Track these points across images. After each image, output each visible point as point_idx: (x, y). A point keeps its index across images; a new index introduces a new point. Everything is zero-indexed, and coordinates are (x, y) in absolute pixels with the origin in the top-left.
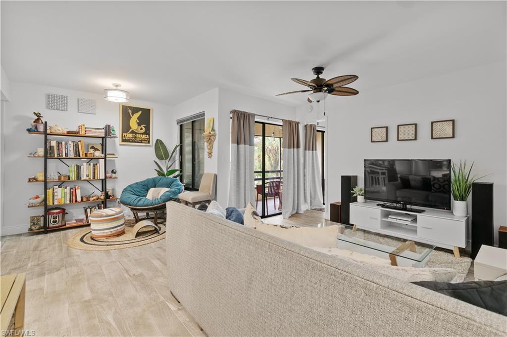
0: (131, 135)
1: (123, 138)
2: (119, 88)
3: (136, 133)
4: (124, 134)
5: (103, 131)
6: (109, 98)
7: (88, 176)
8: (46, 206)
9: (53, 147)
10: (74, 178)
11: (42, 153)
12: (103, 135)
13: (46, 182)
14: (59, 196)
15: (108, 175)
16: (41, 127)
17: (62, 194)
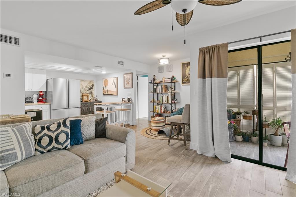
0: (186, 79)
1: (183, 81)
2: (165, 57)
4: (183, 79)
5: (170, 79)
6: (161, 63)
7: (166, 101)
8: (154, 112)
9: (155, 88)
10: (161, 102)
11: (153, 92)
12: (170, 81)
13: (154, 103)
14: (157, 109)
15: (173, 101)
16: (152, 81)
17: (158, 109)
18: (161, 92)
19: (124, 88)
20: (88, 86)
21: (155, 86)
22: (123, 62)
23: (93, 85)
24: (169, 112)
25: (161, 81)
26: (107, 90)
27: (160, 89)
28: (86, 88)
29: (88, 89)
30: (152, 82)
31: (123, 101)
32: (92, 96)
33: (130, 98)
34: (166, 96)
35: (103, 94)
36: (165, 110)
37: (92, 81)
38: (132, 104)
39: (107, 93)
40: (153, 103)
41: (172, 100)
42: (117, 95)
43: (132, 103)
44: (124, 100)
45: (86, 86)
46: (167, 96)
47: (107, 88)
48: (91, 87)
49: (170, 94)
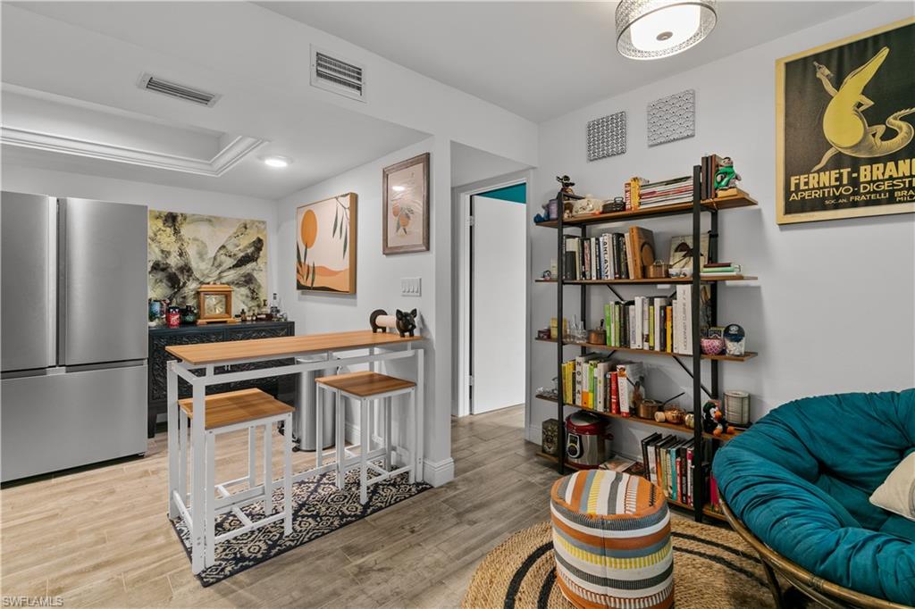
0: (827, 178)
1: (794, 197)
3: (855, 164)
4: (793, 180)
5: (689, 184)
7: (647, 340)
8: (562, 404)
9: (573, 253)
10: (613, 341)
11: (555, 272)
12: (688, 198)
13: (561, 344)
14: (585, 386)
15: (705, 343)
16: (554, 208)
17: (589, 381)
18: (609, 274)
19: (387, 254)
20: (230, 247)
21: (569, 237)
22: (358, 73)
23: (260, 241)
24: (670, 415)
25: (615, 204)
26: (311, 265)
27: (608, 256)
28: (223, 257)
29: (230, 262)
30: (548, 214)
31: (375, 327)
32: (254, 295)
33: (414, 312)
34: (652, 303)
35: (300, 287)
36: (636, 400)
37: (253, 222)
38: (421, 352)
39: (313, 281)
40: (555, 345)
41: (698, 333)
42: (353, 292)
43: (424, 342)
44: (380, 320)
45: (223, 247)
46: (658, 302)
47: (314, 258)
48: (250, 251)
49: (684, 292)
